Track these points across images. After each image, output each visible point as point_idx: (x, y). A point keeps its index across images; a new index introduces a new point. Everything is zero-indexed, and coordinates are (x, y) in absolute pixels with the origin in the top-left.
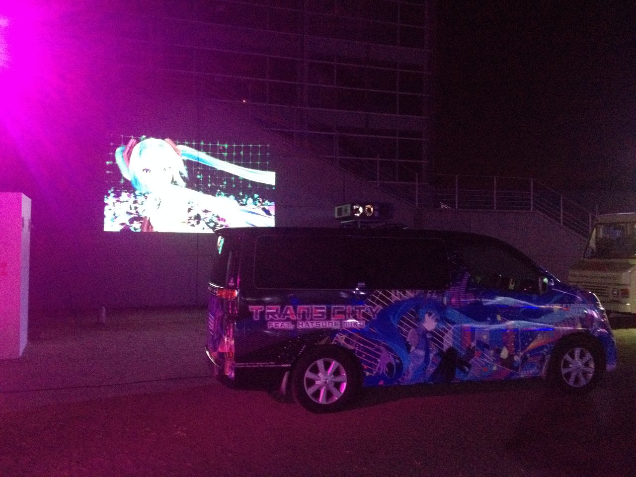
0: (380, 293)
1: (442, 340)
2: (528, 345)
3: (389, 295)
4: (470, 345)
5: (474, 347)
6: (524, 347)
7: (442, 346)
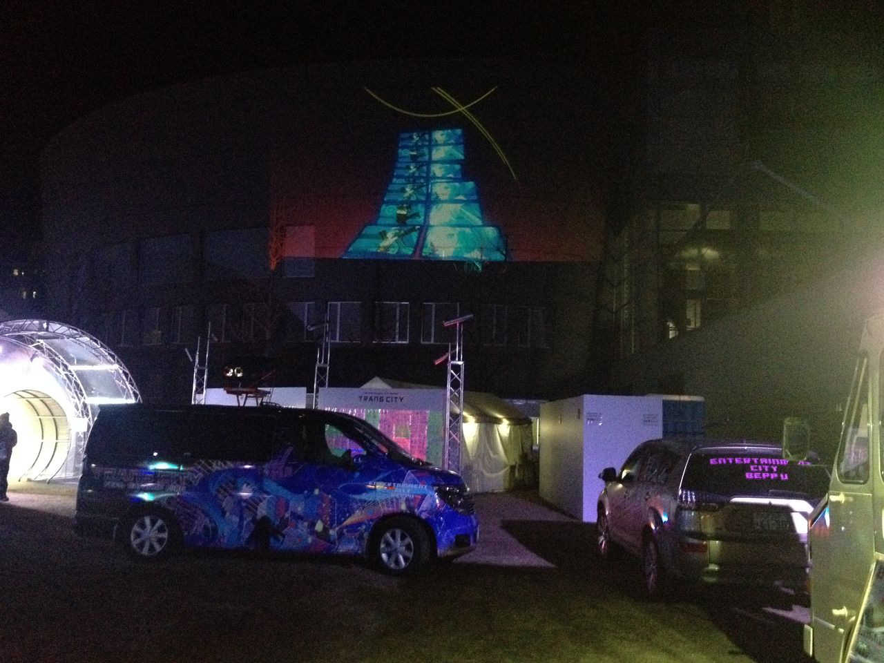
0: (203, 462)
1: (257, 509)
2: (345, 520)
3: (211, 465)
4: (284, 516)
5: (287, 518)
6: (340, 523)
7: (256, 514)
